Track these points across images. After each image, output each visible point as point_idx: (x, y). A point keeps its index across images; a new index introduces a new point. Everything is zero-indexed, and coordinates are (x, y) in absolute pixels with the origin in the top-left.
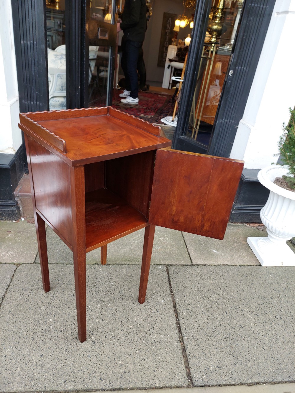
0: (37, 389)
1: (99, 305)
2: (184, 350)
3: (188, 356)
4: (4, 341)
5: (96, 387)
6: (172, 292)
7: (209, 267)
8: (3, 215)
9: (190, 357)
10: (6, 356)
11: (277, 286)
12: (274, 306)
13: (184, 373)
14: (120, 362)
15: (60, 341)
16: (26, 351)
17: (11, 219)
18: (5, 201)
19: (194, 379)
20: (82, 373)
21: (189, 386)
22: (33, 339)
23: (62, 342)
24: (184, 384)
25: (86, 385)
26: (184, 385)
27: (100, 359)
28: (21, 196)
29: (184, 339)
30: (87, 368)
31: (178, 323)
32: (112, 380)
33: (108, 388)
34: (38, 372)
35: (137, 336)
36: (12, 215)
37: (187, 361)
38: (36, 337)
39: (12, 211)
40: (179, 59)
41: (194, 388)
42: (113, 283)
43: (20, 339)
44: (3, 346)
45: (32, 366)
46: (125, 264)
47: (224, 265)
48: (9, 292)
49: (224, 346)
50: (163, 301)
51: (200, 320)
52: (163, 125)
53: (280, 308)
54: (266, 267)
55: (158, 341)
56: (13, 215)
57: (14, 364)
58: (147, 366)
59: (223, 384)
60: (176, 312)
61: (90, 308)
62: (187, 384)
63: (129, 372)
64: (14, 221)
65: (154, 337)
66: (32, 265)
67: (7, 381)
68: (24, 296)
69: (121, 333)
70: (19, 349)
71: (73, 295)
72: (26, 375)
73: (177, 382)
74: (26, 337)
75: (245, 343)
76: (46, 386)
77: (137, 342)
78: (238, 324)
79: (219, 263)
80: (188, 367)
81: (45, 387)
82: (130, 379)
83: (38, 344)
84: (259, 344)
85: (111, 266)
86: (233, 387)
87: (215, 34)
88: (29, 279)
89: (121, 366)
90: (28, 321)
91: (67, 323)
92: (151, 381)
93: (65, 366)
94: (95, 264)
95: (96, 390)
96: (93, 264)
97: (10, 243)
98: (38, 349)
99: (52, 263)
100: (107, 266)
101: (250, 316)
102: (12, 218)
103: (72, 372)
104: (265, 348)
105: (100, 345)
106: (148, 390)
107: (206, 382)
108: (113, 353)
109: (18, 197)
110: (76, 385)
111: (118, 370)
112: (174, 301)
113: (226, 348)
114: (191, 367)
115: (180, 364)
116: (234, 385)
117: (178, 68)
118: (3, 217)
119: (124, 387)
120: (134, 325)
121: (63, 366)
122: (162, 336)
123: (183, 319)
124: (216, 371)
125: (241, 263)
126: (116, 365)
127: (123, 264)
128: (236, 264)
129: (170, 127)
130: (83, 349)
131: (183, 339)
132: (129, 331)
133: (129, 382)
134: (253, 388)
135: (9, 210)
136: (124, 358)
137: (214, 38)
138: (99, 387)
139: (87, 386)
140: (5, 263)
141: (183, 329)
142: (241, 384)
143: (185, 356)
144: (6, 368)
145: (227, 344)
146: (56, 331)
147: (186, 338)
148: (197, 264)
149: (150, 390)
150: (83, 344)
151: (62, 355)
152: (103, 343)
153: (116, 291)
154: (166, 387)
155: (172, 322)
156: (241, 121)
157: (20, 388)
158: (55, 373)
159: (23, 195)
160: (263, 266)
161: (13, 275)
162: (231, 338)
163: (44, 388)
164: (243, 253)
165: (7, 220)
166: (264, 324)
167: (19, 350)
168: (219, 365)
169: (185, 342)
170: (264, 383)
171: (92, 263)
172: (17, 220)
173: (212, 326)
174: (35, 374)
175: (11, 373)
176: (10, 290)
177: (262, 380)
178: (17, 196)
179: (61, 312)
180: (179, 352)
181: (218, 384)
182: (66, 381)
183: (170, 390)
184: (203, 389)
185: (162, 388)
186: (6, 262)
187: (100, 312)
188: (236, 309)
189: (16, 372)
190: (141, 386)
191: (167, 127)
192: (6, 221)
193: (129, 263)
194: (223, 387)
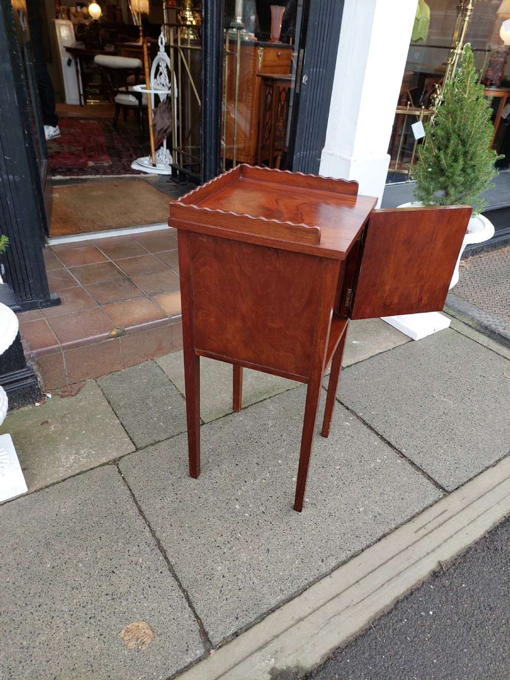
0: (298, 587)
1: (280, 462)
2: (412, 463)
3: (421, 467)
4: (202, 562)
5: (359, 547)
6: (348, 409)
7: (363, 363)
8: (14, 400)
9: (424, 468)
10: (224, 576)
11: (445, 357)
12: (458, 379)
13: (431, 486)
14: (361, 509)
15: (273, 523)
16: (243, 556)
17: (29, 402)
18: (11, 373)
19: (445, 486)
20: (332, 542)
21: (445, 496)
22: (238, 539)
23: (277, 524)
24: (439, 496)
25: (348, 552)
26: (441, 497)
27: (336, 518)
28: (39, 354)
29: (404, 453)
30: (332, 534)
31: (382, 438)
32: (369, 531)
33: (372, 541)
34: (283, 569)
35: (354, 473)
36: (30, 394)
37: (424, 473)
38: (239, 535)
39: (31, 387)
40: (86, 47)
41: (451, 494)
42: (272, 429)
43: (221, 548)
44: (207, 567)
45: (268, 567)
46: (265, 399)
47: (377, 355)
48: (142, 502)
49: (446, 441)
50: (347, 423)
51: (402, 425)
52: (143, 175)
53: (465, 379)
54: (420, 340)
55: (379, 468)
56: (33, 393)
57: (244, 577)
58: (391, 498)
59: (473, 476)
60: (372, 429)
61: (273, 470)
62: (442, 494)
63: (379, 514)
64: (37, 404)
65: (372, 466)
66: (136, 453)
67: (255, 600)
68: (169, 497)
69: (334, 479)
70: (232, 560)
71: (235, 465)
72: (271, 581)
73: (432, 498)
74: (226, 543)
75: (462, 429)
76: (306, 577)
77: (360, 480)
78: (441, 413)
79: (371, 355)
80: (429, 478)
81: (306, 579)
82: (386, 520)
83: (250, 540)
84: (473, 423)
85: (249, 408)
86: (482, 474)
87: (189, 5)
88: (153, 473)
89: (365, 512)
90: (208, 523)
91: (262, 500)
92: (408, 510)
93: (306, 546)
94: (226, 415)
95: (363, 550)
96: (224, 416)
97: (67, 438)
98: (256, 547)
99: (165, 439)
100: (245, 411)
101: (444, 399)
102: (31, 400)
103: (320, 548)
104: (481, 424)
105: (324, 504)
106: (412, 520)
107: (458, 483)
108: (346, 504)
109: (33, 359)
110: (337, 557)
111: (365, 518)
112: (358, 417)
113: (448, 441)
114: (433, 476)
115: (420, 479)
116: (481, 472)
117: (114, 67)
118: (15, 404)
119: (387, 530)
120: (339, 463)
121: (304, 547)
122: (378, 461)
123: (385, 432)
124: (457, 468)
125: (391, 346)
126: (359, 514)
127: (262, 399)
128: (388, 349)
129: (156, 176)
130: (308, 518)
131: (401, 453)
132: (340, 473)
133: (388, 523)
134: (498, 466)
135: (23, 388)
136: (360, 503)
137: (189, 11)
138: (362, 545)
139: (350, 552)
140: (91, 469)
141: (394, 443)
142: (487, 468)
143: (418, 469)
144: (238, 588)
145: (447, 437)
146: (257, 515)
147: (404, 450)
148: (348, 365)
149: (414, 519)
150: (303, 512)
151: (291, 537)
152: (325, 500)
153: (284, 437)
154: (427, 508)
155: (377, 442)
156: (324, 151)
157: (279, 597)
158: (302, 559)
159: (41, 352)
160: (416, 340)
161: (124, 479)
162: (445, 429)
163: (306, 581)
164: (386, 333)
165: (23, 405)
166: (463, 401)
167: (234, 560)
168: (456, 461)
169: (406, 455)
170: (504, 458)
171: (221, 416)
172: (42, 400)
173: (418, 427)
174: (281, 573)
175: (251, 590)
176: (140, 499)
177: (500, 455)
178: (30, 358)
179: (241, 492)
180: (409, 467)
181: (468, 479)
182: (323, 559)
183: (432, 508)
184: (459, 490)
185: (423, 511)
186: (91, 467)
187: (288, 469)
188: (426, 398)
189: (256, 585)
190: (402, 521)
191: (150, 177)
192: (20, 409)
193: (269, 396)
194: (475, 479)
